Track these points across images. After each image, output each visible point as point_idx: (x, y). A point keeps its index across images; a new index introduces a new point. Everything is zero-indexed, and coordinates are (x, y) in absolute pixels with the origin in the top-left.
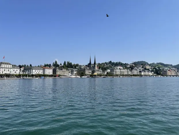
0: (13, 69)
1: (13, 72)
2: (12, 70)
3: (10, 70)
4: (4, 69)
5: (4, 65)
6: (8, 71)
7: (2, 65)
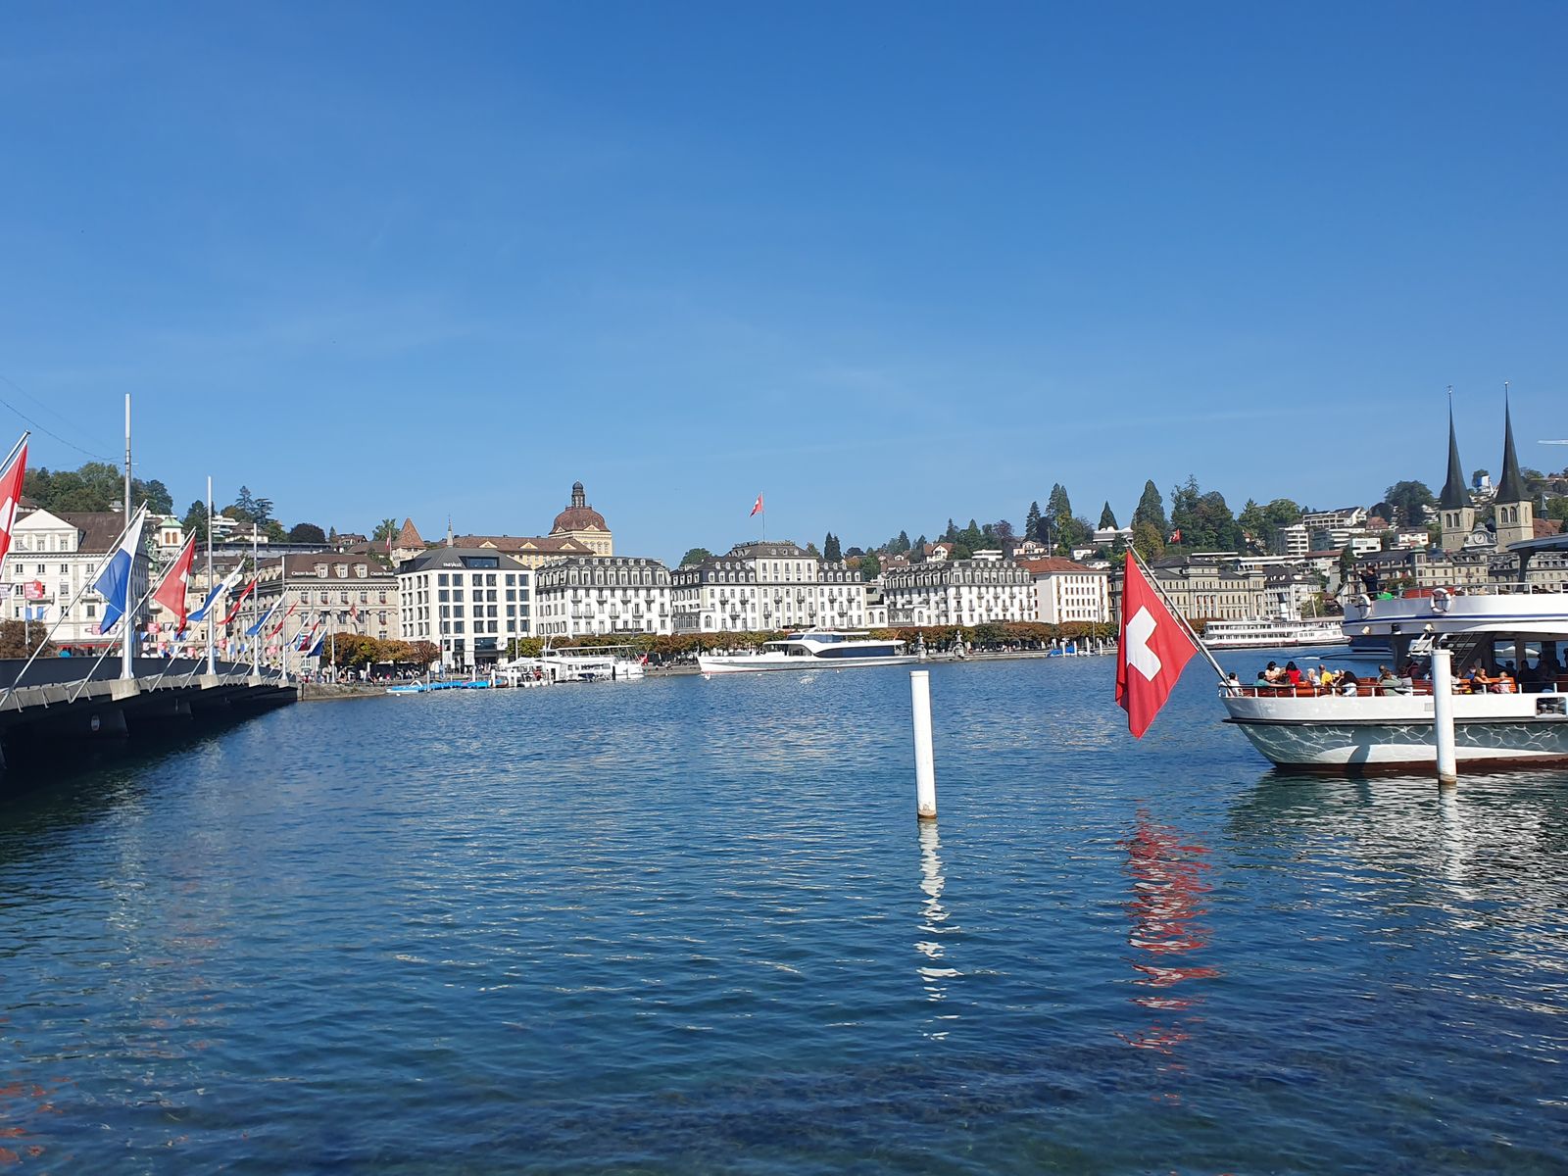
0: (826, 589)
1: (828, 613)
2: (817, 597)
3: (808, 600)
4: (771, 591)
5: (770, 563)
6: (794, 605)
7: (760, 562)
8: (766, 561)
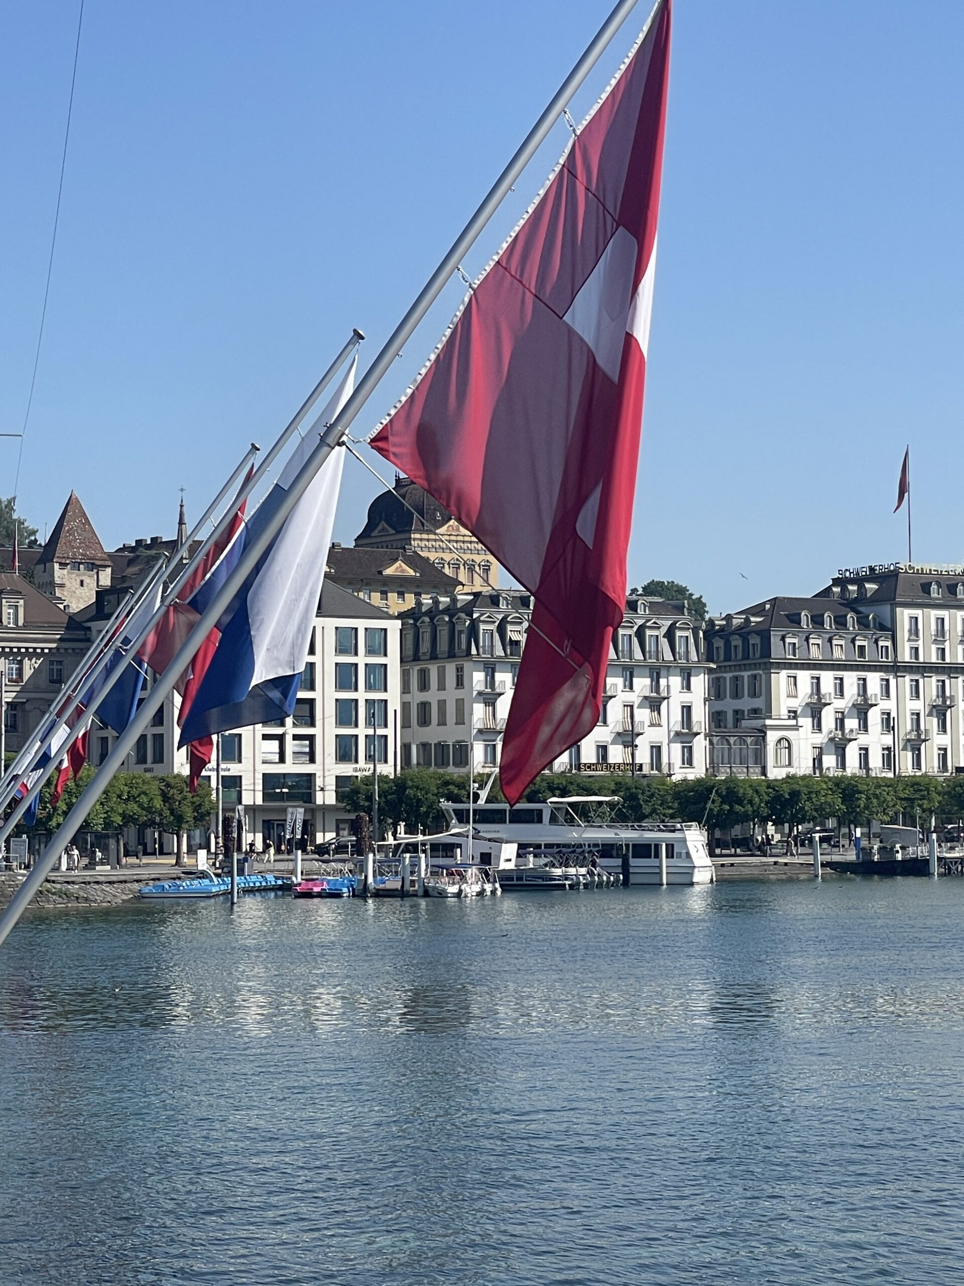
5: (927, 619)
7: (904, 615)
8: (918, 612)
